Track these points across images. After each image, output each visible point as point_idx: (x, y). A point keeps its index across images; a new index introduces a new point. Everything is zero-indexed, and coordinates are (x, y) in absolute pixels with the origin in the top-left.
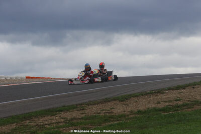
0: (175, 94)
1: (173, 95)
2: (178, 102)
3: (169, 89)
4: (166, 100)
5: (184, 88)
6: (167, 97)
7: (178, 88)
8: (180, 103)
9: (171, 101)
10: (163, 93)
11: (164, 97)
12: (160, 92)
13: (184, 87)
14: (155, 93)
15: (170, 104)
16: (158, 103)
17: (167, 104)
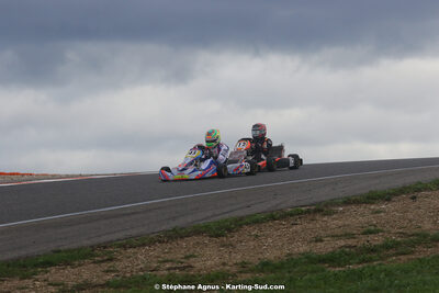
0: (363, 215)
1: (359, 217)
2: (371, 236)
3: (348, 202)
4: (338, 232)
5: (389, 200)
6: (340, 223)
7: (371, 198)
8: (377, 240)
9: (352, 236)
10: (329, 214)
11: (333, 223)
12: (321, 209)
13: (387, 197)
14: (308, 212)
15: (351, 242)
16: (316, 241)
17: (342, 243)
